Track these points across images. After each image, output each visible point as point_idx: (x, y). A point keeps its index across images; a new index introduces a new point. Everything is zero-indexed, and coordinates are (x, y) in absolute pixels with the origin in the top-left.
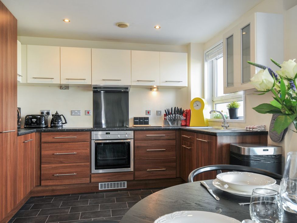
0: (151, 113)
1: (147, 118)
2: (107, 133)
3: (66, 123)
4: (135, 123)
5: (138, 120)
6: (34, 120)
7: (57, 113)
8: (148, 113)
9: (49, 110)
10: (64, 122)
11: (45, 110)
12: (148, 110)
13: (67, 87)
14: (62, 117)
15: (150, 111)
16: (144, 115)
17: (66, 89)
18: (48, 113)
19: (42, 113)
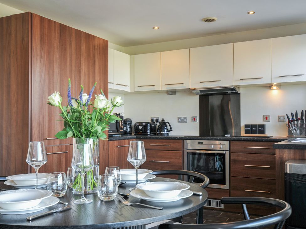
0: (271, 119)
1: (263, 126)
2: (199, 143)
3: (171, 131)
4: (247, 132)
5: (251, 128)
6: (141, 127)
7: (163, 120)
8: (267, 118)
9: (158, 118)
10: (169, 129)
11: (155, 117)
12: (266, 114)
13: (173, 92)
14: (167, 124)
15: (269, 116)
16: (260, 122)
17: (172, 94)
18: (157, 120)
19: (152, 120)
